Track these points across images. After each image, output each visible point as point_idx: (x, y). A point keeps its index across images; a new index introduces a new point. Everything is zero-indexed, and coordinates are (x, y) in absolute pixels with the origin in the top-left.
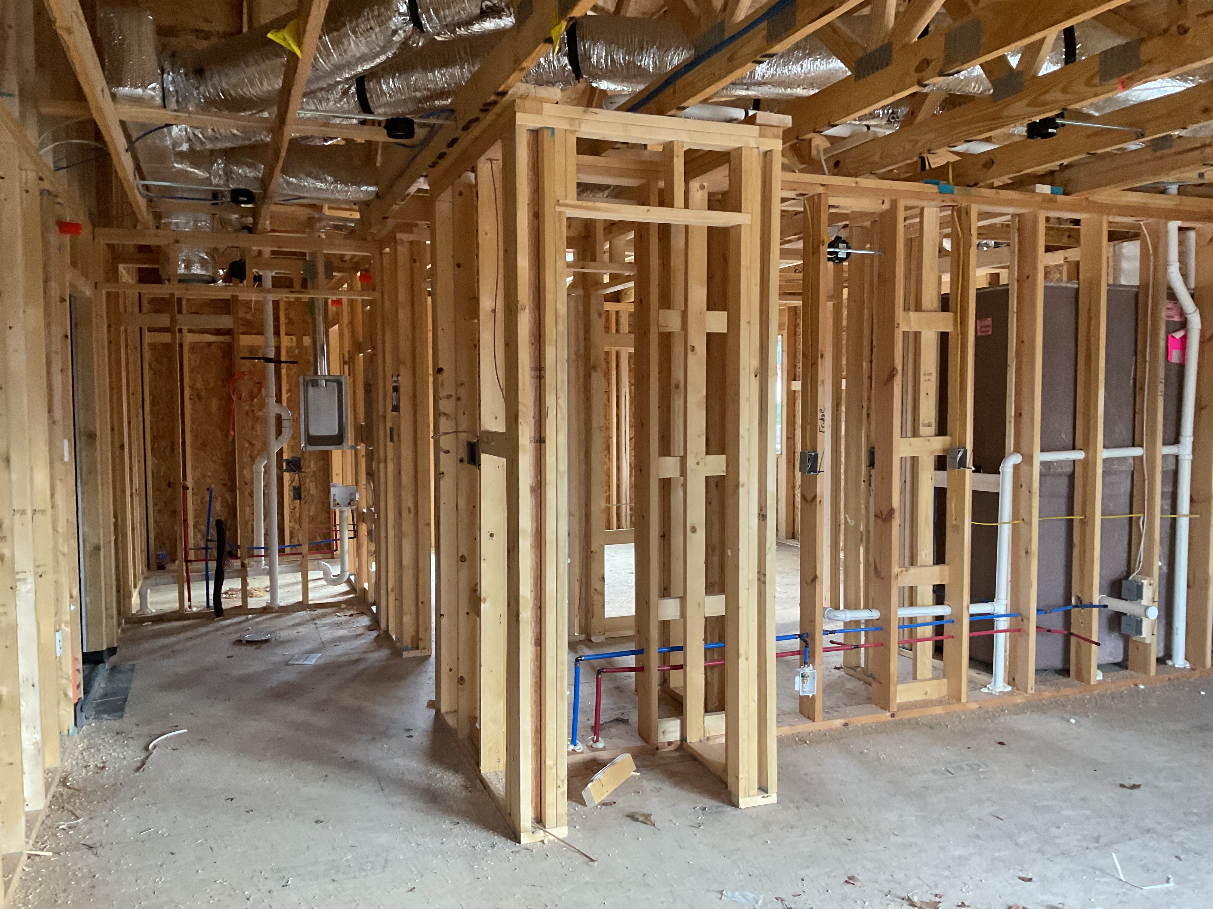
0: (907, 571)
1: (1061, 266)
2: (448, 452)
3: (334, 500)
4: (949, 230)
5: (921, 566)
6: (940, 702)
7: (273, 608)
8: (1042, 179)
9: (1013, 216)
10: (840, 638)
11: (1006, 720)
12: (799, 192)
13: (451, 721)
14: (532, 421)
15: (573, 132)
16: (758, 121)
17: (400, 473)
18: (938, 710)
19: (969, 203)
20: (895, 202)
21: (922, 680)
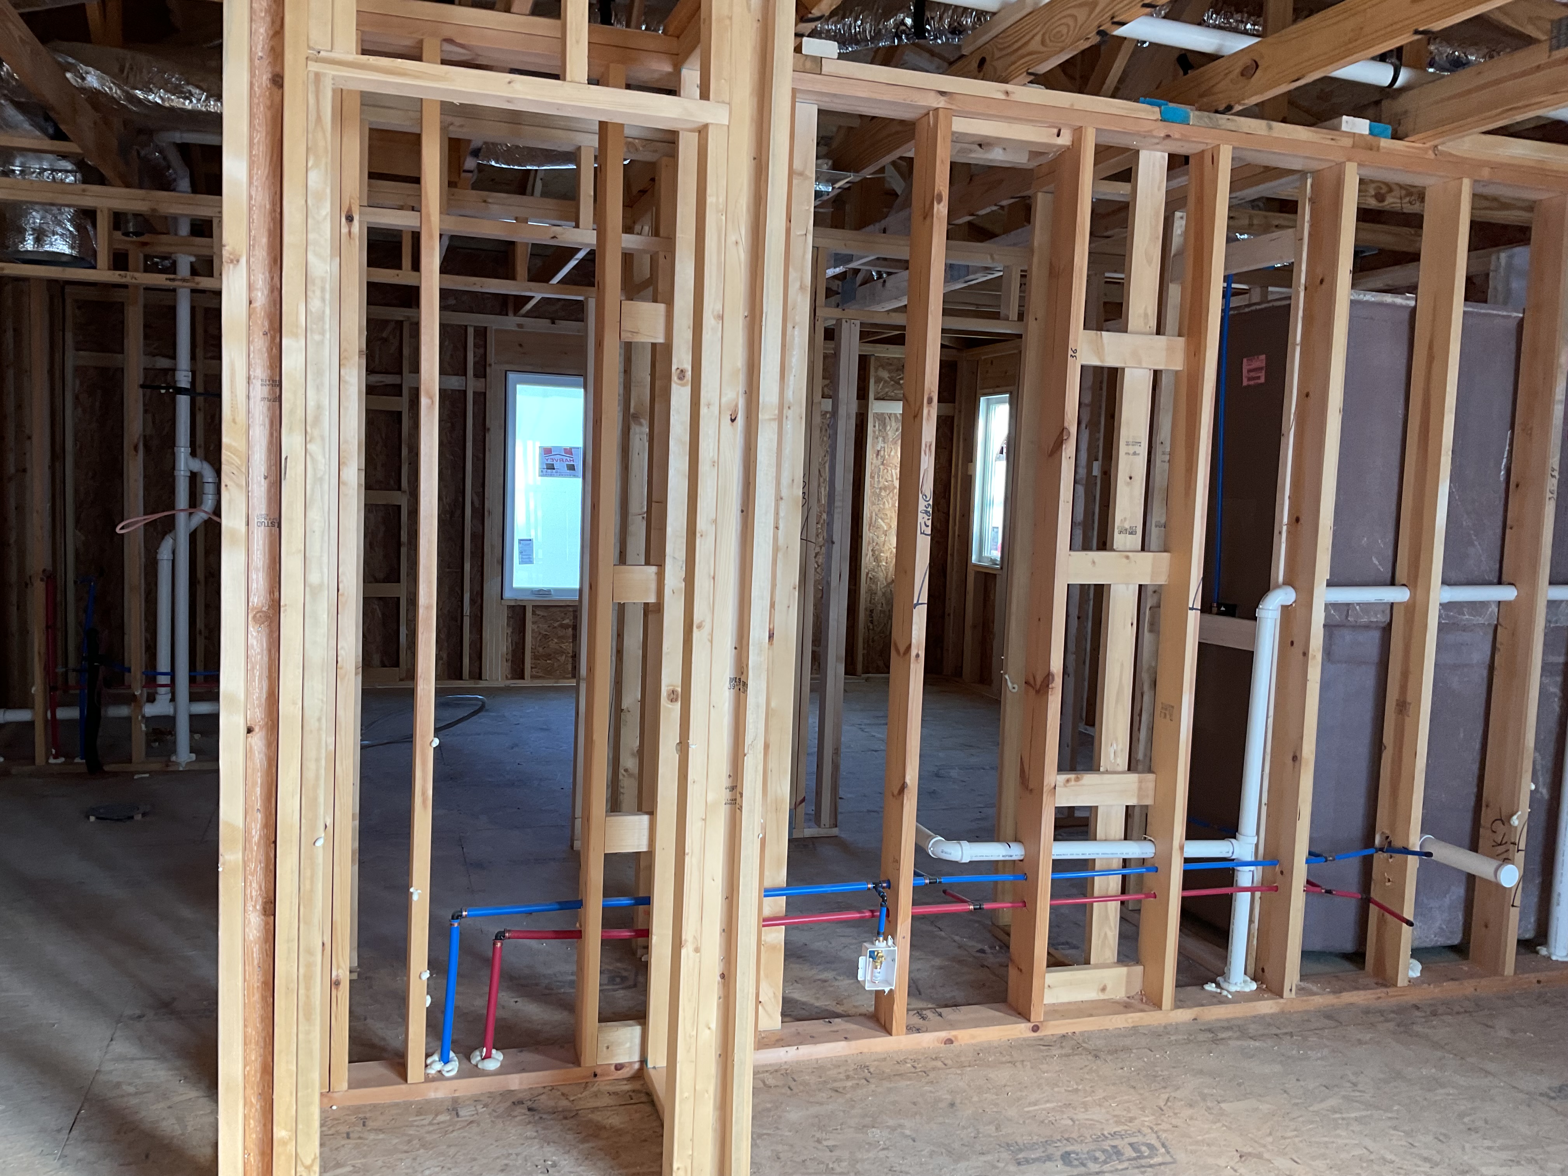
0: (1077, 779)
5: (1107, 772)
6: (1123, 1006)
7: (179, 765)
9: (1304, 174)
19: (1218, 142)
20: (1078, 132)
21: (1098, 967)
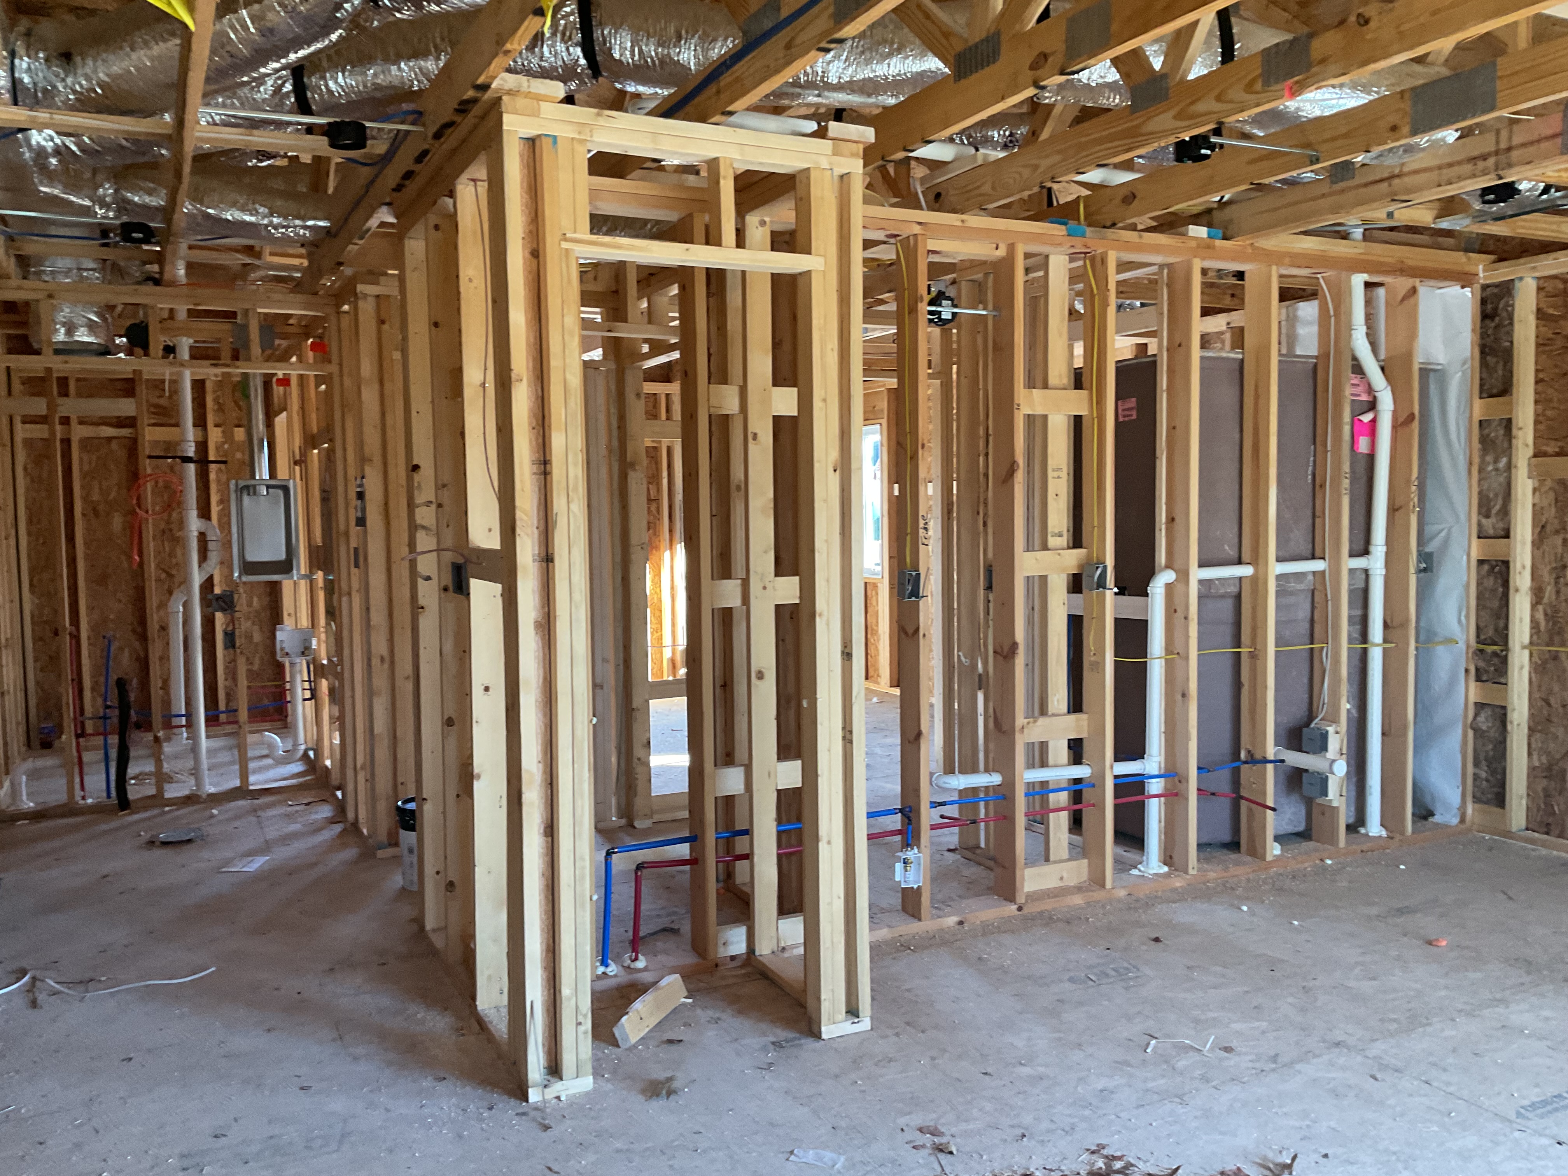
0: (1035, 722)
1: (1222, 333)
2: (428, 578)
3: (282, 649)
4: (1080, 286)
5: (1054, 715)
6: (1079, 889)
7: (198, 796)
8: (1196, 219)
9: (1161, 266)
10: (952, 811)
11: (1161, 909)
12: (888, 233)
13: (438, 941)
14: (536, 531)
15: (583, 142)
16: (831, 134)
17: (368, 609)
18: (1078, 900)
19: (1105, 249)
20: (1011, 245)
21: (1055, 862)
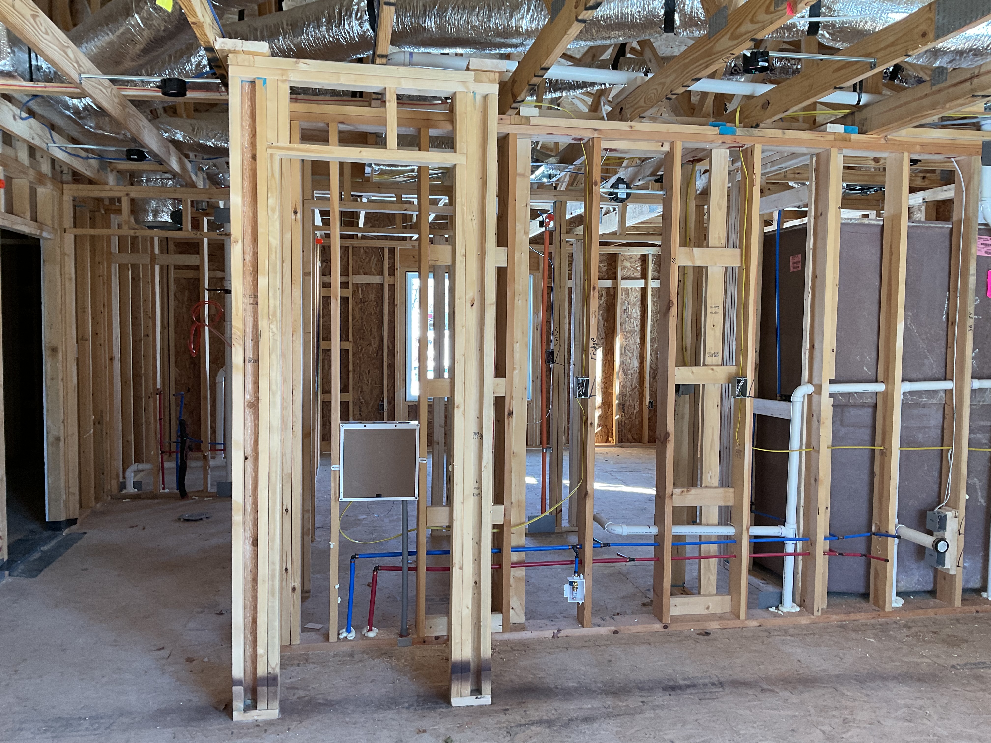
0: (688, 491)
5: (706, 487)
6: (721, 617)
9: (812, 155)
12: (573, 137)
15: (285, 81)
16: (472, 67)
19: (753, 144)
20: (672, 143)
21: (705, 595)
